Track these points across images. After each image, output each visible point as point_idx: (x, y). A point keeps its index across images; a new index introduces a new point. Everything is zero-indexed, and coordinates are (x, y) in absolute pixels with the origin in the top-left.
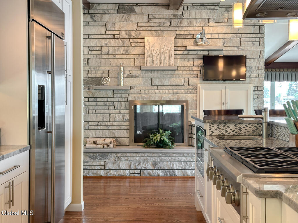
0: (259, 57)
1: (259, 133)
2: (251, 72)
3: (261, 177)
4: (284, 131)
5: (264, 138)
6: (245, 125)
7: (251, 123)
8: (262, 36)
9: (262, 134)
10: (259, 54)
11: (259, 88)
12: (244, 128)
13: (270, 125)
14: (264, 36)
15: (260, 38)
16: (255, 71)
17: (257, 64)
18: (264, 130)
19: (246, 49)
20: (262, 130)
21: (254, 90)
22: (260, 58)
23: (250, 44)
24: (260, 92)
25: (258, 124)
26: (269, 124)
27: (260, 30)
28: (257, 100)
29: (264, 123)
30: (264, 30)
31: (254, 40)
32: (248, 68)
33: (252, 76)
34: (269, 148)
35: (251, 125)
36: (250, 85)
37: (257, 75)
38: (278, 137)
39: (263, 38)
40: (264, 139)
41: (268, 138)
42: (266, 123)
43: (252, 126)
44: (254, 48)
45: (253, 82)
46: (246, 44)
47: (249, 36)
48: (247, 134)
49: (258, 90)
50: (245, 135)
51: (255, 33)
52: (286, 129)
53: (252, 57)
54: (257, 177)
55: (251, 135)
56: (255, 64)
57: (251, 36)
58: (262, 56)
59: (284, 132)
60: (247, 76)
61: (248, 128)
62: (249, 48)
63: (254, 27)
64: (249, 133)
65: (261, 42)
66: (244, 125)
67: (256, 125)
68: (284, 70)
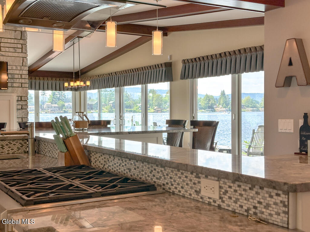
0: (21, 65)
1: (25, 150)
2: (13, 81)
3: (30, 210)
4: (52, 147)
5: (31, 155)
6: (9, 143)
7: (15, 140)
8: (24, 42)
9: (28, 151)
10: (22, 61)
11: (22, 98)
12: (7, 145)
13: (37, 140)
14: (27, 42)
15: (22, 44)
16: (18, 79)
17: (20, 73)
18: (31, 147)
19: (6, 55)
20: (28, 147)
21: (18, 101)
22: (23, 66)
23: (12, 50)
24: (23, 103)
25: (23, 140)
26: (35, 140)
27: (22, 36)
28: (20, 111)
29: (31, 139)
30: (26, 37)
31: (15, 46)
32: (10, 76)
33: (15, 85)
34: (36, 170)
35: (15, 141)
36: (13, 94)
37: (21, 84)
38: (46, 153)
39: (26, 44)
40: (30, 157)
41: (34, 155)
42: (33, 139)
43: (17, 142)
44: (16, 55)
45: (16, 91)
46: (7, 49)
47: (9, 41)
48: (11, 152)
49: (21, 100)
50: (8, 153)
51: (17, 38)
52: (53, 145)
53: (15, 64)
54: (25, 211)
55: (15, 153)
56: (18, 72)
57: (12, 41)
58: (25, 64)
59: (51, 149)
60: (9, 85)
61: (11, 145)
62: (10, 54)
63: (15, 32)
64: (13, 151)
65: (23, 49)
66: (7, 142)
67: (21, 141)
68: (48, 79)
